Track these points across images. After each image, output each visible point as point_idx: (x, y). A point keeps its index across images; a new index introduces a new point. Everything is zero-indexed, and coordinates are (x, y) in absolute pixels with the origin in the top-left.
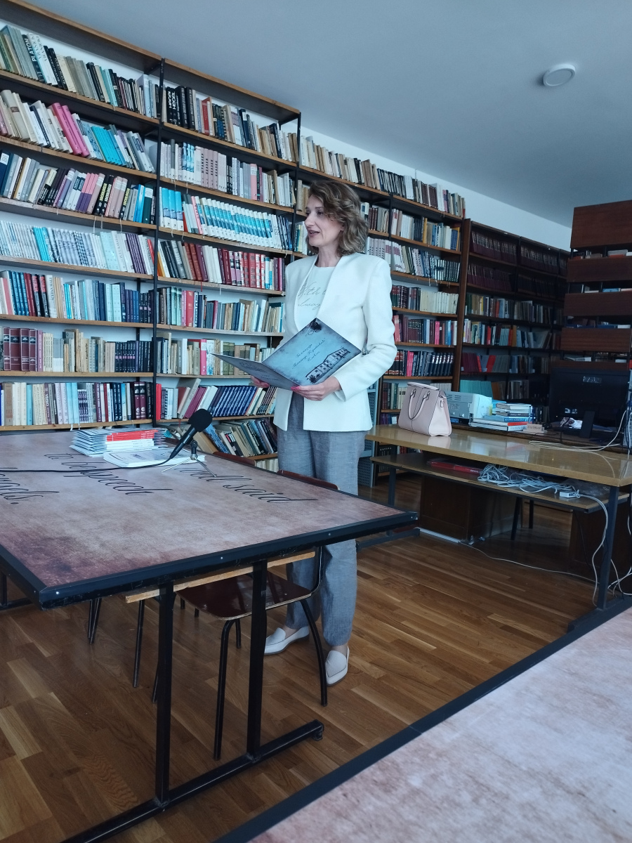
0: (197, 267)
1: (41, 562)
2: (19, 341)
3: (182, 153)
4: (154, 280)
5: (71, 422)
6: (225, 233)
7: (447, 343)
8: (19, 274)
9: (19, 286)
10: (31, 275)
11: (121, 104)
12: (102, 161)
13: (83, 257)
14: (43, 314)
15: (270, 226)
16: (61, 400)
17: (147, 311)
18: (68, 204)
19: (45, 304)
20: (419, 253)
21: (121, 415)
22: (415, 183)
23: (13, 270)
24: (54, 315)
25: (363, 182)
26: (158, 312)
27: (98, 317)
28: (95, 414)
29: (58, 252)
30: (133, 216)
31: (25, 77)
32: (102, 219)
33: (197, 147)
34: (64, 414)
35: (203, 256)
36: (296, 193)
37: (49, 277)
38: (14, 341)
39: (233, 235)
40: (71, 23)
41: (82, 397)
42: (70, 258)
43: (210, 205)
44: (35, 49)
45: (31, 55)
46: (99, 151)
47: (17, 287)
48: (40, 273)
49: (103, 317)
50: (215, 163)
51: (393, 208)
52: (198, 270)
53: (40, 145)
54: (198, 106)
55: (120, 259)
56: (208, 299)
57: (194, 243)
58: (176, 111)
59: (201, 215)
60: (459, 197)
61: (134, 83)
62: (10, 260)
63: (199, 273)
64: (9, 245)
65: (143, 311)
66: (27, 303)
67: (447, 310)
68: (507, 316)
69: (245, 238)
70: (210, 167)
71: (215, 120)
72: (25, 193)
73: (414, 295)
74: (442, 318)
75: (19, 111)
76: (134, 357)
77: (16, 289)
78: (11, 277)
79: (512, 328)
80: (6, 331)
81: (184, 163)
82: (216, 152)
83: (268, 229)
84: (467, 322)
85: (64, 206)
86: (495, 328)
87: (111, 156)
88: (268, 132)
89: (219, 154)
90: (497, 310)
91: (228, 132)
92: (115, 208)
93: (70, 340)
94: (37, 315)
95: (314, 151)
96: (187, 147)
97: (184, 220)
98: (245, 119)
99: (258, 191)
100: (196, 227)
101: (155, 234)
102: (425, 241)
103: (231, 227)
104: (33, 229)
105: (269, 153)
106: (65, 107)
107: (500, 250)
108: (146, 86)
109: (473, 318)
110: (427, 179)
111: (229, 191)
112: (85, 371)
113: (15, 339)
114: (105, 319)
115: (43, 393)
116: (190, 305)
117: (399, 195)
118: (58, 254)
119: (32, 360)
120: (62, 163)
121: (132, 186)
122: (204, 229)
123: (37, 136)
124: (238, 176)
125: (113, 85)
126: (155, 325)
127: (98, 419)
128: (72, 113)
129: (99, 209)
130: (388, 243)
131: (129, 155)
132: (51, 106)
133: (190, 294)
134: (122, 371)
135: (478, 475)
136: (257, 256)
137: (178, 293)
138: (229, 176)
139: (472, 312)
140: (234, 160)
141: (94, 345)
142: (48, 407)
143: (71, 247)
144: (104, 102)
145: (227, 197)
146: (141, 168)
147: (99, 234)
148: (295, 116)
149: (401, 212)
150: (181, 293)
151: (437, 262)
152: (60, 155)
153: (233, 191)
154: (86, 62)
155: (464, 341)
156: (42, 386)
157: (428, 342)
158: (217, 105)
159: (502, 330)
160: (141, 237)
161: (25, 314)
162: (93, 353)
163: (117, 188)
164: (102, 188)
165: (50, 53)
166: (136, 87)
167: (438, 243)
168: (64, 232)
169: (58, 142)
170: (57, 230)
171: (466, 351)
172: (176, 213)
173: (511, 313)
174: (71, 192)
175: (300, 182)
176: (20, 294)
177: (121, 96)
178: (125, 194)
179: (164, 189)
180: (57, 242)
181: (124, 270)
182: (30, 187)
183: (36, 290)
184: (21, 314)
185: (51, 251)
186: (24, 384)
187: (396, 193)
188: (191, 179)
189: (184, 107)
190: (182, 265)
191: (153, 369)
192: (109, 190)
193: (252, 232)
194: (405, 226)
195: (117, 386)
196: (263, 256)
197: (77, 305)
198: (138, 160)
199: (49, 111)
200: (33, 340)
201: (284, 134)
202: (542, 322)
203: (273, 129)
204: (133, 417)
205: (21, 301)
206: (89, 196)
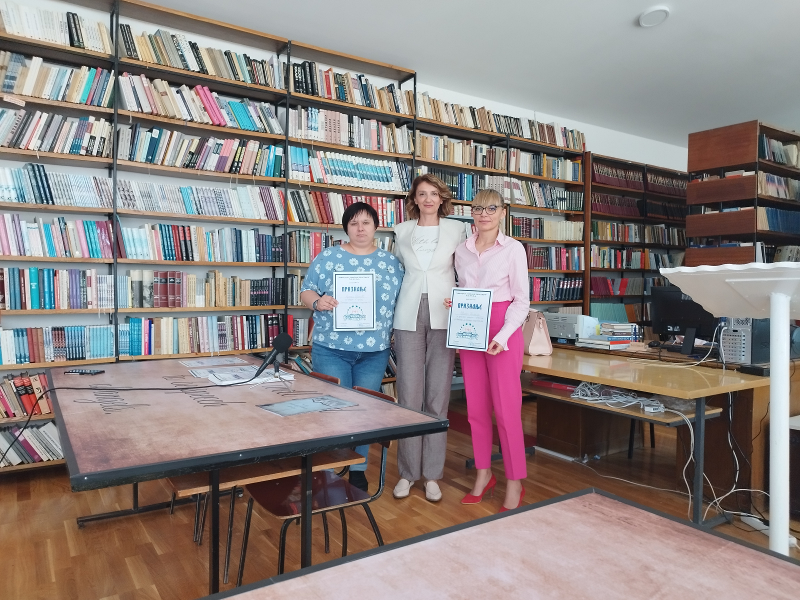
0: (323, 212)
1: (90, 456)
2: (166, 282)
3: (308, 116)
4: (285, 225)
5: (211, 351)
6: (348, 181)
7: (574, 269)
8: (168, 226)
9: (168, 236)
10: (178, 227)
11: (254, 81)
12: (237, 129)
13: (222, 209)
14: (188, 259)
15: (391, 172)
16: (203, 332)
17: (279, 252)
18: (209, 165)
19: (190, 250)
20: (540, 186)
21: (256, 344)
22: (531, 123)
23: (163, 222)
24: (197, 258)
25: (479, 126)
26: (288, 252)
27: (235, 260)
28: (233, 343)
29: (200, 206)
30: (265, 171)
31: (173, 67)
32: (237, 176)
33: (321, 110)
34: (205, 344)
35: (328, 202)
36: (414, 141)
37: (193, 227)
38: (163, 283)
39: (355, 182)
40: (210, 22)
41: (221, 329)
42: (211, 210)
43: (333, 158)
44: (181, 45)
45: (179, 50)
46: (234, 121)
47: (166, 237)
48: (185, 224)
49: (240, 259)
50: (337, 122)
51: (511, 147)
52: (324, 214)
53: (185, 120)
54: (321, 76)
55: (254, 209)
56: (334, 239)
57: (320, 192)
58: (302, 82)
59: (326, 167)
60: (578, 132)
61: (265, 63)
62: (160, 215)
63: (325, 216)
64: (160, 203)
65: (275, 252)
66: (175, 249)
67: (572, 237)
68: (638, 240)
69: (367, 183)
70: (333, 126)
71: (337, 86)
72: (172, 159)
73: (537, 225)
74: (569, 245)
75: (167, 95)
76: (267, 293)
77: (165, 239)
78: (161, 229)
79: (644, 251)
80: (156, 274)
81: (310, 125)
82: (338, 113)
83: (389, 175)
84: (595, 248)
85: (204, 168)
86: (625, 252)
87: (246, 124)
88: (386, 91)
89: (341, 114)
90: (626, 234)
91: (348, 95)
92: (249, 167)
93: (210, 279)
94: (183, 260)
95: (430, 104)
96: (312, 111)
97: (311, 172)
98: (364, 83)
99: (379, 143)
100: (321, 177)
101: (286, 185)
102: (545, 175)
103: (353, 175)
104: (180, 188)
105: (387, 109)
106: (206, 88)
107: (625, 178)
108: (275, 64)
109: (601, 244)
110: (544, 118)
111: (351, 144)
112: (224, 306)
113: (163, 281)
114: (242, 261)
115: (187, 326)
116: (317, 244)
117: (516, 135)
118: (201, 208)
119: (178, 298)
120: (204, 133)
121: (265, 147)
122: (328, 178)
123: (182, 113)
124: (359, 131)
125: (247, 66)
126: (286, 264)
127: (235, 347)
128: (211, 91)
129: (235, 168)
130: (506, 179)
131: (261, 121)
132: (194, 88)
133: (318, 235)
134: (257, 305)
135: (573, 392)
136: (379, 198)
137: (307, 235)
138: (350, 132)
139: (599, 238)
140: (355, 118)
141: (231, 283)
142: (191, 338)
143: (211, 201)
144: (239, 80)
145: (350, 150)
146: (272, 132)
147: (235, 189)
148: (413, 76)
149: (519, 150)
150: (309, 235)
151: (560, 192)
152: (202, 126)
153: (355, 144)
154: (224, 51)
155: (592, 266)
156: (187, 320)
157: (554, 268)
158: (338, 74)
159: (633, 254)
160: (272, 188)
161: (173, 259)
162: (231, 289)
163: (250, 149)
164: (237, 151)
165: (194, 46)
166: (267, 65)
167: (559, 176)
168: (206, 189)
169: (200, 117)
170: (200, 188)
171: (594, 275)
172: (303, 166)
173: (642, 236)
174: (210, 156)
175: (418, 132)
176: (169, 243)
177: (253, 75)
178: (258, 153)
179: (292, 147)
180: (200, 198)
181: (258, 218)
182: (176, 155)
183: (182, 239)
184: (170, 259)
185: (195, 206)
186: (171, 319)
187: (512, 134)
188: (316, 137)
189: (309, 78)
190: (310, 210)
191: (284, 302)
192: (243, 152)
193: (373, 179)
194: (524, 162)
195: (252, 318)
196: (384, 199)
197: (217, 250)
198: (269, 125)
199: (193, 92)
200: (178, 281)
201: (401, 93)
202: (677, 244)
203: (391, 88)
204: (267, 345)
205: (170, 248)
206: (226, 158)
